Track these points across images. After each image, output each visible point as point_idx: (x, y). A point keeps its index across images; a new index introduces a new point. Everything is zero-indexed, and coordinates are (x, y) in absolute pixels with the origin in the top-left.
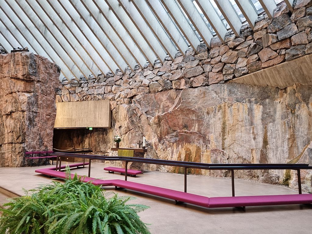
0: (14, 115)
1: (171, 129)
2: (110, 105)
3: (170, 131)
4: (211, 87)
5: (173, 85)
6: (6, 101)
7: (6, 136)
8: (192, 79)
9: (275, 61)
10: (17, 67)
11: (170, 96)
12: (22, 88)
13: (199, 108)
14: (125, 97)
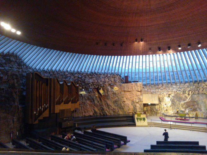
0: (139, 103)
2: (159, 96)
4: (200, 95)
5: (187, 92)
7: (138, 109)
8: (194, 92)
10: (138, 88)
11: (185, 96)
12: (140, 94)
13: (197, 101)
14: (167, 94)
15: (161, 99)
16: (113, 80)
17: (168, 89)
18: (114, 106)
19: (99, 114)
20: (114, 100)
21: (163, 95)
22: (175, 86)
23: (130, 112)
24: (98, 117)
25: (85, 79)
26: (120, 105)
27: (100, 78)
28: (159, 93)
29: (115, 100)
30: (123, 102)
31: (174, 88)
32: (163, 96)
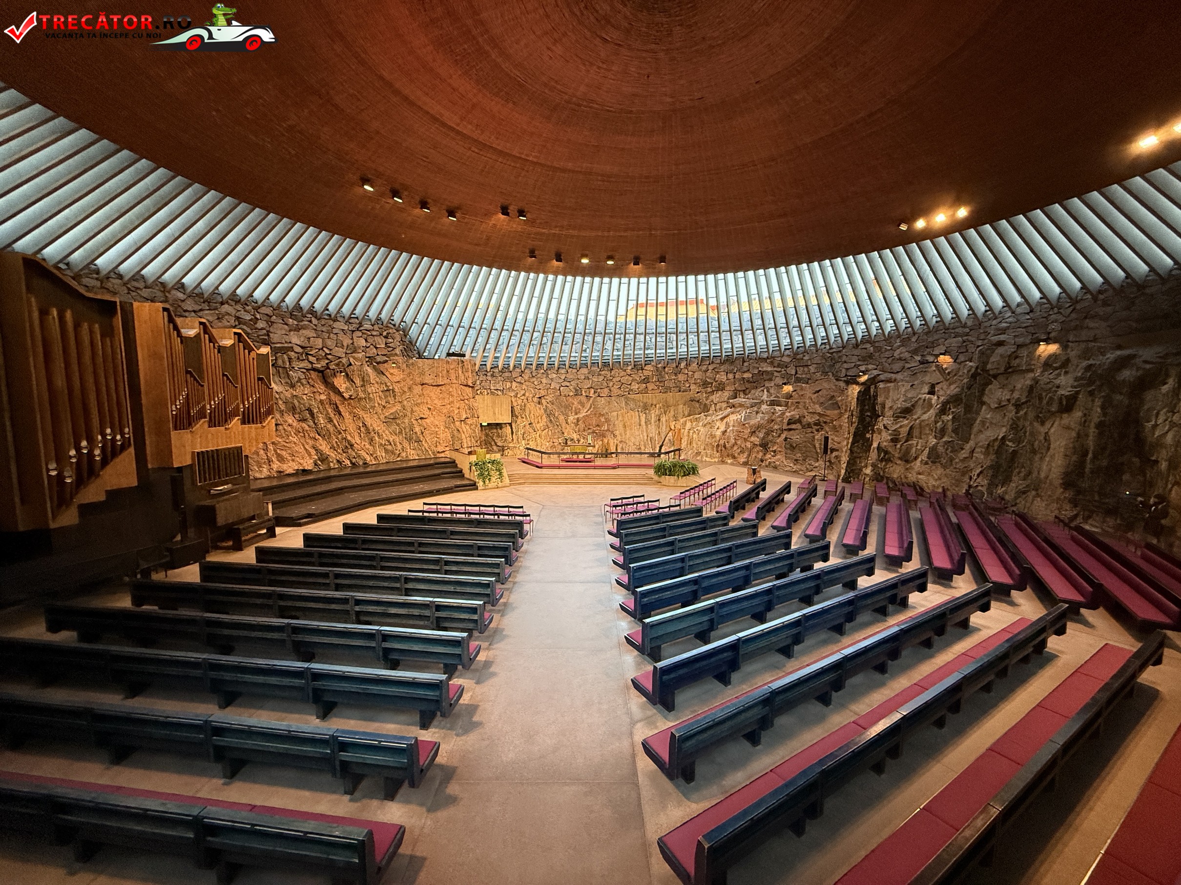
0: (469, 421)
1: (587, 428)
2: (512, 401)
3: (586, 429)
4: (613, 398)
5: (583, 392)
6: (459, 408)
7: (465, 441)
8: (599, 390)
9: (656, 391)
10: (466, 374)
11: (580, 400)
12: (471, 396)
13: (607, 413)
14: (534, 397)
15: (517, 410)
16: (384, 346)
17: (536, 383)
18: (387, 432)
19: (335, 462)
20: (387, 414)
21: (522, 398)
22: (555, 376)
23: (440, 449)
24: (333, 473)
25: (271, 329)
26: (407, 430)
27: (335, 331)
28: (512, 394)
29: (392, 414)
30: (419, 421)
31: (552, 379)
32: (525, 400)
